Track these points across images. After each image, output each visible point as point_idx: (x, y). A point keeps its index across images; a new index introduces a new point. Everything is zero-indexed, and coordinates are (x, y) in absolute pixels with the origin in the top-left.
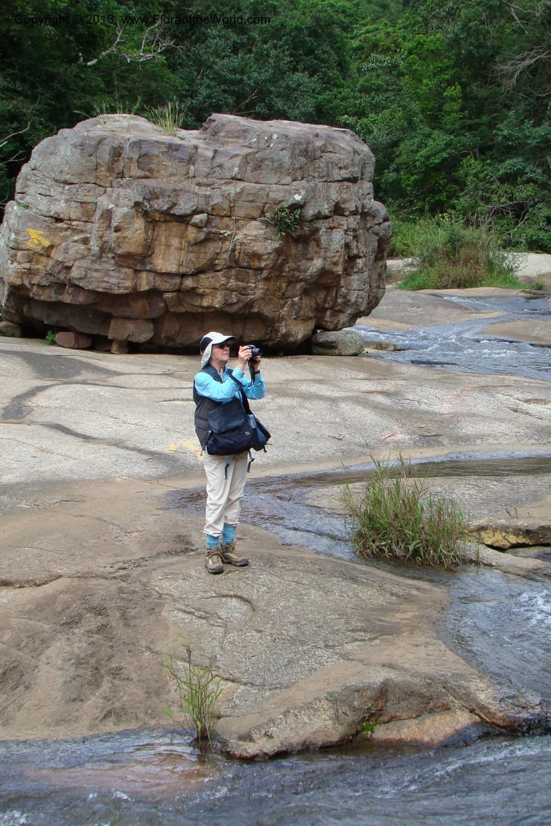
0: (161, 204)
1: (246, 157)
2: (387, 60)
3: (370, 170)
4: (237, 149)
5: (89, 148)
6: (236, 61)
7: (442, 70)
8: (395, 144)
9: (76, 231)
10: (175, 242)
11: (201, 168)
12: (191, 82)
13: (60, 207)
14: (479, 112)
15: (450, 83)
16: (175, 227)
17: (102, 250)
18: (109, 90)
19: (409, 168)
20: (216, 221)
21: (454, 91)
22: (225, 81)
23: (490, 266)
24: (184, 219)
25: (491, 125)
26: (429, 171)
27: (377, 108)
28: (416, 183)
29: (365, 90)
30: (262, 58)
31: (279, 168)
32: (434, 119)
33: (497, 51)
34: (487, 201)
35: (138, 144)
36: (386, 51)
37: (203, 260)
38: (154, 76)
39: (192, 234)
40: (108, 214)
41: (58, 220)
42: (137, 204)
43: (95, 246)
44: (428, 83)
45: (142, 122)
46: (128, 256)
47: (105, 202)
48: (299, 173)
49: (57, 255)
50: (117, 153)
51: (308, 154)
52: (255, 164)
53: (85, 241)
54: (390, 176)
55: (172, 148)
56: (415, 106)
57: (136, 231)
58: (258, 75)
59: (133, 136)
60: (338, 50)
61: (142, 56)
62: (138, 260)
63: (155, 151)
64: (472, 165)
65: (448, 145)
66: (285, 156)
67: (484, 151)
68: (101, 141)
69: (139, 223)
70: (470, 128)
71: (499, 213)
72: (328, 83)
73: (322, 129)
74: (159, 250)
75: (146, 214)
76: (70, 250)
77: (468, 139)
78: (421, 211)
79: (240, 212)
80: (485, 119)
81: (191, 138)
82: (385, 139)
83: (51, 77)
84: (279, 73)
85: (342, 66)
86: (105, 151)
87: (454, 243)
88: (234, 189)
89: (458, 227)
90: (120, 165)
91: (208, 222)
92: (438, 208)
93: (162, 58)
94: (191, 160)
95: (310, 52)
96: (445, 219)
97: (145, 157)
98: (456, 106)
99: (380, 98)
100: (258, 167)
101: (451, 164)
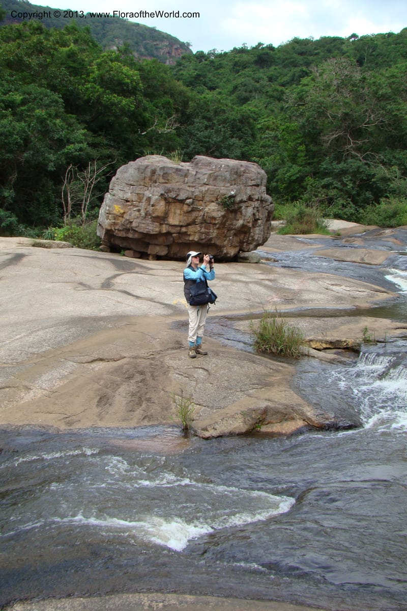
0: (173, 195)
1: (210, 174)
2: (273, 133)
3: (265, 181)
4: (206, 171)
5: (142, 170)
6: (206, 133)
7: (297, 139)
8: (276, 170)
9: (135, 206)
10: (178, 212)
11: (190, 179)
12: (187, 142)
13: (128, 196)
14: (314, 157)
15: (301, 144)
16: (178, 205)
17: (146, 214)
18: (151, 144)
19: (282, 181)
20: (196, 203)
21: (302, 148)
22: (202, 142)
23: (317, 225)
24: (182, 202)
25: (319, 163)
26: (291, 182)
27: (268, 154)
28: (285, 188)
29: (263, 146)
30: (218, 132)
31: (225, 180)
32: (294, 160)
33: (321, 131)
34: (316, 196)
35: (163, 168)
36: (273, 130)
37: (190, 220)
38: (170, 139)
39: (185, 208)
40: (149, 199)
41: (127, 201)
42: (162, 195)
43: (143, 213)
44: (291, 144)
45: (165, 159)
46: (157, 217)
47: (148, 194)
48: (233, 182)
49: (126, 217)
50: (153, 172)
51: (237, 174)
52: (214, 177)
53: (139, 211)
54: (274, 184)
55: (178, 170)
56: (285, 154)
57: (161, 207)
58: (216, 139)
59: (161, 165)
60: (252, 129)
61: (166, 130)
62: (161, 219)
63: (170, 172)
64: (310, 180)
65: (300, 171)
66: (227, 175)
67: (316, 174)
68: (147, 167)
69: (163, 203)
70: (309, 164)
71: (322, 202)
72: (247, 143)
73: (244, 163)
74: (171, 215)
75: (165, 199)
76: (132, 214)
77: (308, 169)
78: (287, 200)
79: (207, 199)
80: (315, 160)
81: (186, 166)
82: (271, 168)
83: (126, 140)
84: (225, 138)
85: (253, 136)
86: (149, 171)
87: (301, 215)
88: (204, 189)
89: (303, 207)
90: (155, 178)
91: (193, 203)
92: (294, 199)
93: (174, 132)
94: (186, 176)
95: (239, 130)
96: (298, 203)
97: (166, 174)
98: (303, 154)
99: (270, 150)
100: (215, 179)
101: (300, 180)
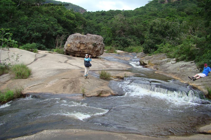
0: (82, 42)
1: (90, 38)
2: (105, 30)
3: (103, 40)
4: (90, 37)
5: (75, 36)
6: (90, 29)
7: (110, 32)
8: (105, 38)
9: (73, 45)
10: (83, 46)
11: (86, 39)
12: (85, 31)
13: (71, 42)
14: (114, 36)
15: (111, 33)
16: (83, 45)
17: (75, 47)
18: (77, 31)
19: (107, 41)
20: (87, 44)
21: (111, 34)
22: (88, 31)
23: (114, 51)
24: (84, 44)
25: (115, 37)
26: (109, 41)
27: (104, 35)
28: (107, 43)
29: (102, 33)
30: (92, 29)
31: (94, 39)
32: (109, 36)
33: (116, 30)
34: (114, 45)
35: (80, 36)
36: (105, 29)
37: (86, 48)
39: (84, 45)
40: (76, 43)
41: (71, 43)
42: (79, 42)
43: (75, 46)
44: (109, 33)
45: (80, 34)
46: (78, 47)
47: (76, 42)
48: (96, 40)
49: (71, 47)
50: (77, 37)
51: (97, 38)
52: (91, 39)
53: (74, 46)
54: (105, 42)
55: (83, 37)
56: (107, 35)
57: (79, 45)
58: (92, 31)
59: (79, 35)
60: (100, 29)
61: (80, 28)
62: (79, 48)
63: (81, 37)
64: (113, 41)
65: (111, 39)
66: (94, 38)
67: (114, 40)
68: (76, 36)
69: (79, 44)
70: (113, 37)
71: (115, 46)
72: (99, 32)
73: (98, 36)
74: (81, 47)
75: (80, 43)
76: (72, 46)
77: (113, 38)
78: (108, 45)
79: (89, 44)
80: (114, 37)
81: (85, 36)
82: (104, 38)
83: (71, 30)
84: (94, 31)
85: (100, 30)
87: (111, 49)
88: (89, 41)
89: (111, 47)
90: (77, 38)
91: (86, 44)
92: (109, 45)
93: (82, 29)
94: (85, 38)
95: (97, 29)
96: (110, 46)
97: (80, 37)
98: (112, 35)
99: (104, 34)
100: (92, 39)
101: (111, 41)
